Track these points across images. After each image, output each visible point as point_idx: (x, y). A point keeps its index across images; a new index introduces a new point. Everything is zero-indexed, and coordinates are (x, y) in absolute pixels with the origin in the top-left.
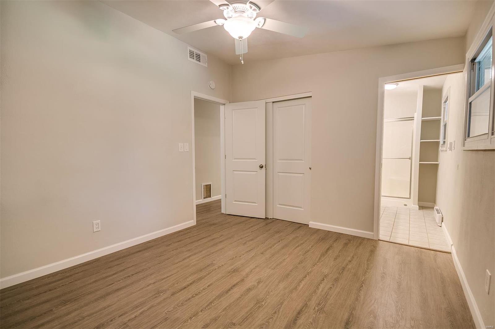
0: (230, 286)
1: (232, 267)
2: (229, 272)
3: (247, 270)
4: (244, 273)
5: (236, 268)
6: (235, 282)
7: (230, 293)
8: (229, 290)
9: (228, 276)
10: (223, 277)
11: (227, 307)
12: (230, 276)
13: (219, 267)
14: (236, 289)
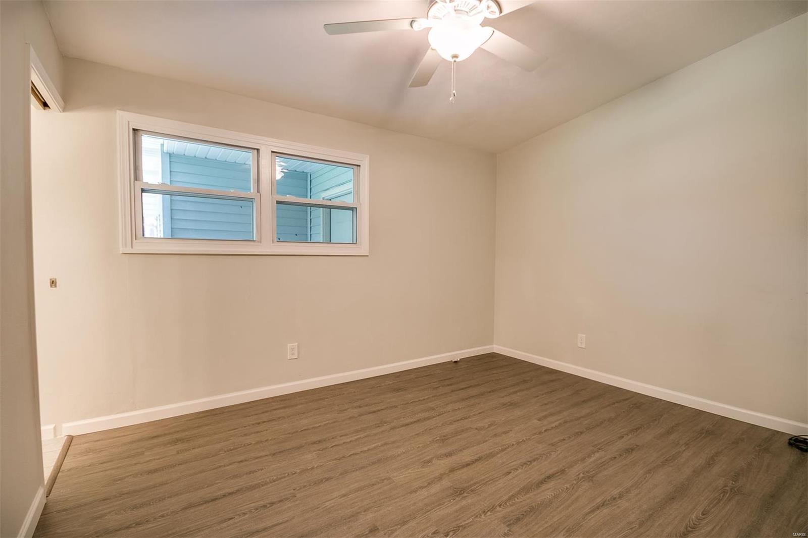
0: (474, 465)
1: (464, 503)
2: (472, 491)
3: (436, 488)
4: (446, 483)
5: (457, 499)
6: (465, 469)
7: (476, 457)
8: (476, 460)
9: (475, 484)
10: (484, 484)
11: (482, 443)
12: (472, 482)
13: (492, 509)
14: (466, 460)
